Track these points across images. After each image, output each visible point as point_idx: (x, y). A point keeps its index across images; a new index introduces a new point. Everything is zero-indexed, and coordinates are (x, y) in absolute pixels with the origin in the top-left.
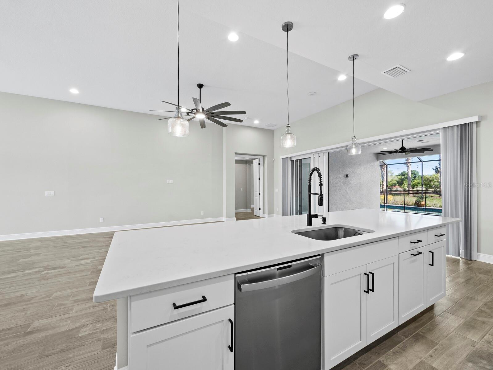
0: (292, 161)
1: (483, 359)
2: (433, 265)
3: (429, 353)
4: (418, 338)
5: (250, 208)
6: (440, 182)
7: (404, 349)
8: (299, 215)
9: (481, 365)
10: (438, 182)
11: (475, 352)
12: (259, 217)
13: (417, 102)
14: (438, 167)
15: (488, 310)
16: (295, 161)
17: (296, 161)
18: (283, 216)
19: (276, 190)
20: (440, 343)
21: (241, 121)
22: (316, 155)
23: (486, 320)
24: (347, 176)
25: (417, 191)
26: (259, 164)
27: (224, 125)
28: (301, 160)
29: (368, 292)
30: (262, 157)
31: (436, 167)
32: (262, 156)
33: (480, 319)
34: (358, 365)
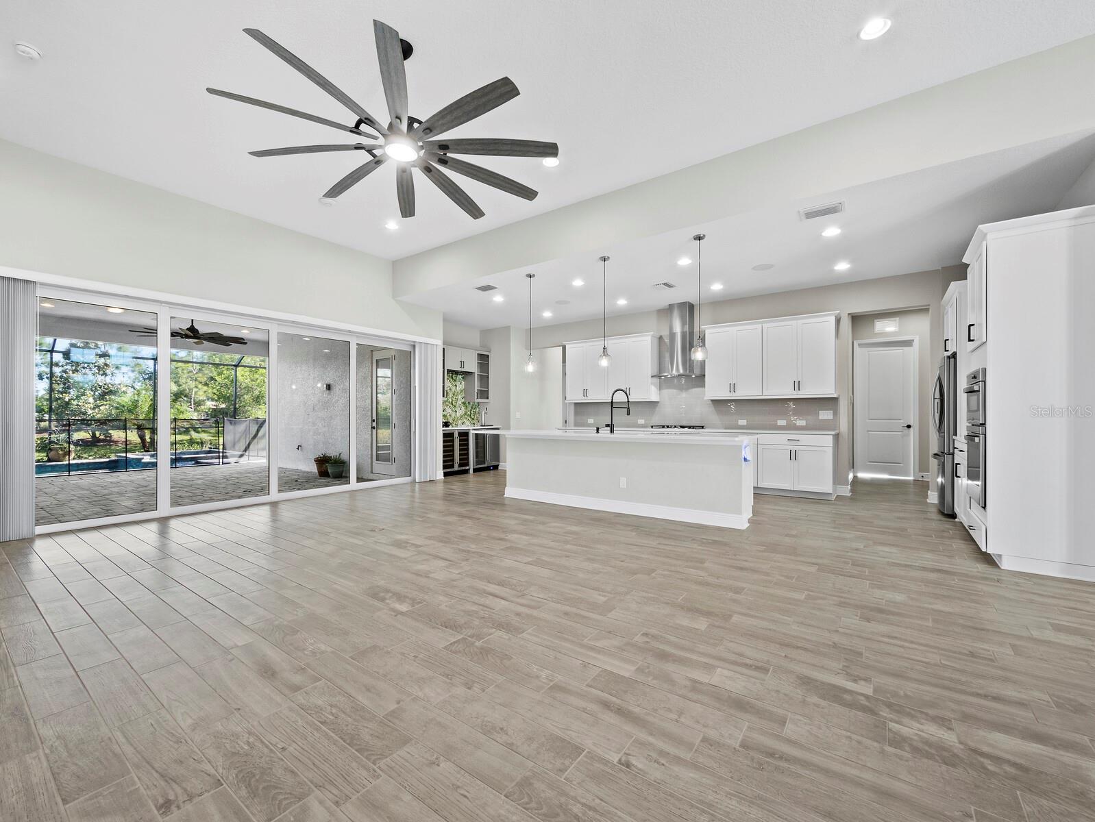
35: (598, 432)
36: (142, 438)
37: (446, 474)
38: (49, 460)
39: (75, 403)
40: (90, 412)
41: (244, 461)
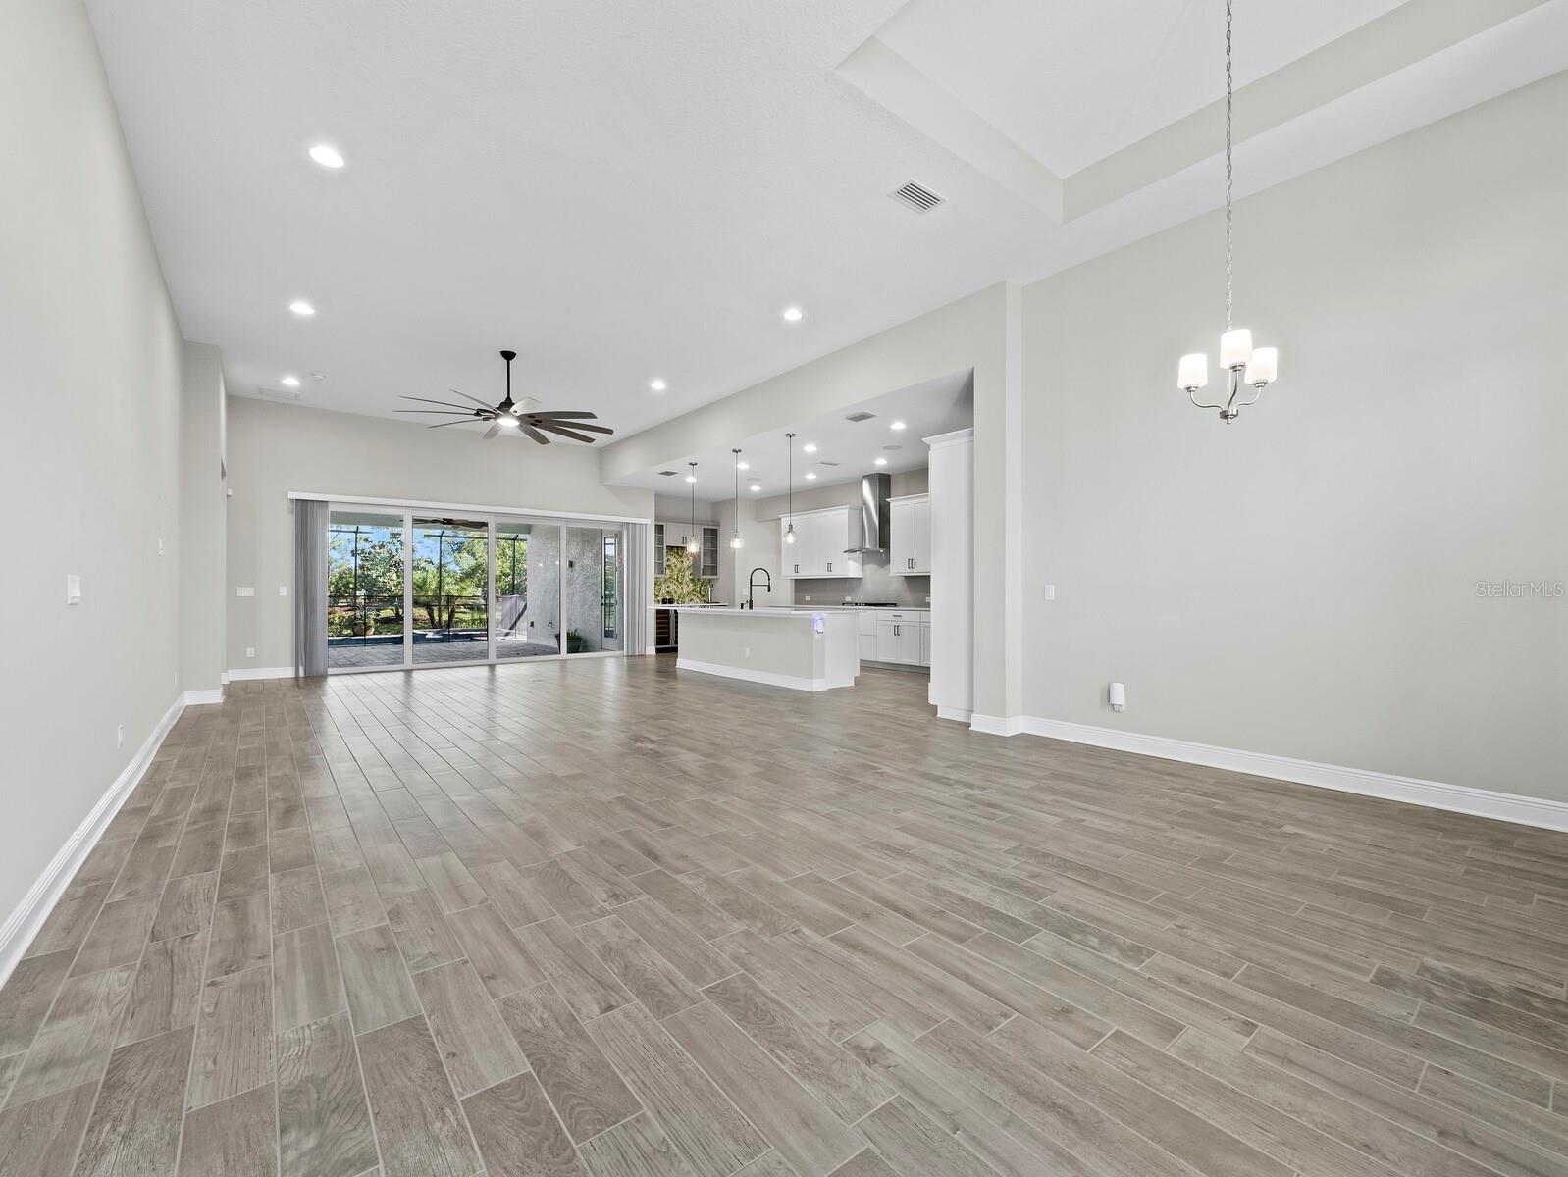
19: (243, 592)
35: (742, 608)
36: (431, 615)
37: (658, 651)
38: (355, 635)
39: (381, 579)
40: (393, 589)
41: (509, 638)
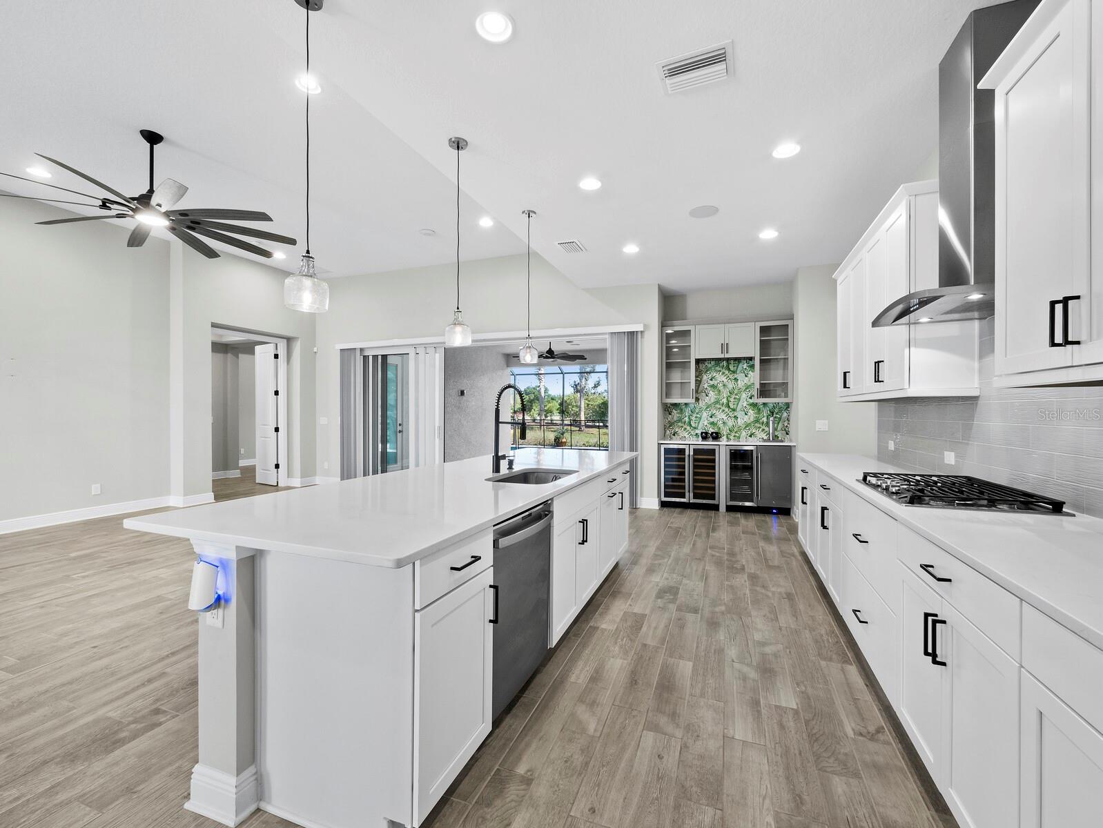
0: (365, 358)
1: (667, 593)
2: (622, 509)
3: (628, 604)
4: (615, 595)
5: (237, 467)
6: (580, 407)
7: (607, 608)
8: (380, 475)
9: (666, 597)
10: (577, 406)
11: (660, 589)
12: (276, 488)
13: (583, 289)
14: (577, 383)
15: (660, 553)
16: (371, 358)
17: (375, 357)
18: (342, 479)
19: (322, 421)
20: (634, 592)
21: (266, 254)
22: (421, 350)
23: (660, 561)
24: (462, 393)
25: (552, 420)
26: (276, 356)
27: (211, 254)
28: (384, 357)
29: (583, 544)
30: (285, 340)
31: (575, 382)
32: (284, 338)
33: (656, 562)
34: (573, 638)
